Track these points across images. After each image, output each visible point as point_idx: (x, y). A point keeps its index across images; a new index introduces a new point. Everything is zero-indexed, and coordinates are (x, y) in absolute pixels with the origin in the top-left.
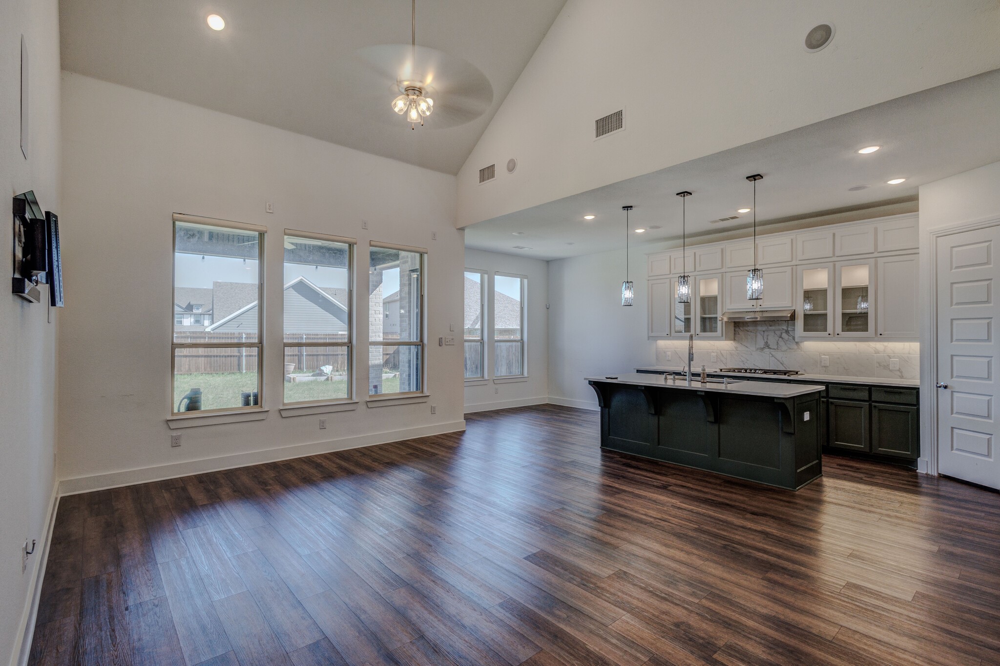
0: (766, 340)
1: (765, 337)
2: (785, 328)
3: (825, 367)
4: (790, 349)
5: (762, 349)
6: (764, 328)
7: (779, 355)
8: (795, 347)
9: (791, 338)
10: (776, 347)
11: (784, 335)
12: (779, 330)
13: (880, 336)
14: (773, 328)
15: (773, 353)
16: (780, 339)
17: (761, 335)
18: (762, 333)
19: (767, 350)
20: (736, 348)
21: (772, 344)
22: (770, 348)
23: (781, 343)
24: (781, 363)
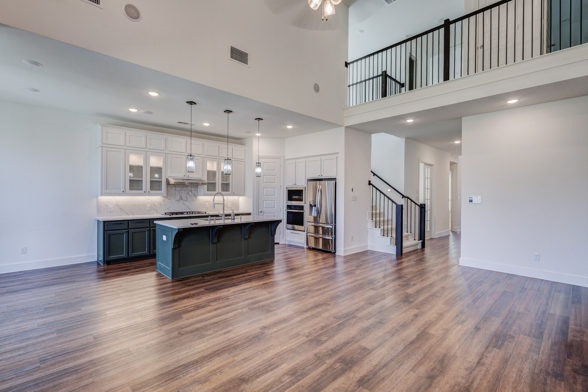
0: (180, 195)
1: (180, 194)
2: (190, 189)
3: (207, 208)
4: (192, 200)
5: (179, 201)
6: (180, 189)
7: (187, 203)
8: (195, 199)
9: (193, 194)
10: (186, 199)
11: (190, 193)
12: (187, 190)
13: (233, 194)
14: (184, 189)
15: (184, 203)
16: (188, 195)
17: (178, 192)
18: (179, 191)
19: (181, 201)
20: (164, 200)
21: (184, 197)
22: (183, 200)
23: (188, 197)
24: (188, 208)
